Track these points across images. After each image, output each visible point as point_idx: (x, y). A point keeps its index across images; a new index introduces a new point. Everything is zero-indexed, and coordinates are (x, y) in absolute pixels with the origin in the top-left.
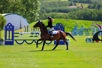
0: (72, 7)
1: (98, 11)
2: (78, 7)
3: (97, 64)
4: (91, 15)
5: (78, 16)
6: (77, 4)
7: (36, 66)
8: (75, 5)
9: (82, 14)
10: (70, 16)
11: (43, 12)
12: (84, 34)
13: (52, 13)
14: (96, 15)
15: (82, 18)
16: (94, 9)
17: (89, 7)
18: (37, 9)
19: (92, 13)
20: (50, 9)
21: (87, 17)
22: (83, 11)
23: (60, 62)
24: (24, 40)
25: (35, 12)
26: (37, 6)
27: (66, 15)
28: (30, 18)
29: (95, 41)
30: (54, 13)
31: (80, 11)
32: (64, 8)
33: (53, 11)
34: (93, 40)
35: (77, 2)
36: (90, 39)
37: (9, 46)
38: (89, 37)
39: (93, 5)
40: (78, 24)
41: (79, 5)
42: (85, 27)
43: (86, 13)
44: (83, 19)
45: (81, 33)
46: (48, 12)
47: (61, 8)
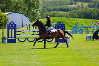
0: (73, 6)
1: (97, 10)
2: (79, 6)
3: (97, 61)
4: (91, 14)
5: (78, 14)
6: (77, 3)
7: (38, 63)
8: (76, 4)
9: (82, 13)
10: (70, 15)
11: (44, 11)
12: (84, 33)
13: (53, 12)
14: (96, 14)
15: (83, 16)
16: (94, 8)
17: (89, 6)
18: (38, 8)
19: (92, 12)
20: (51, 7)
21: (87, 16)
22: (83, 10)
23: (61, 60)
24: (26, 38)
25: (37, 11)
26: (38, 5)
27: (66, 14)
28: (32, 16)
29: (95, 39)
30: (55, 12)
31: (80, 10)
32: (65, 7)
33: (55, 10)
34: (93, 38)
35: (77, 1)
36: (90, 37)
37: (12, 43)
38: (89, 35)
39: (93, 4)
40: (79, 23)
41: (80, 4)
42: (85, 25)
43: (86, 12)
44: (83, 18)
45: (81, 31)
46: (49, 11)
47: (62, 7)
